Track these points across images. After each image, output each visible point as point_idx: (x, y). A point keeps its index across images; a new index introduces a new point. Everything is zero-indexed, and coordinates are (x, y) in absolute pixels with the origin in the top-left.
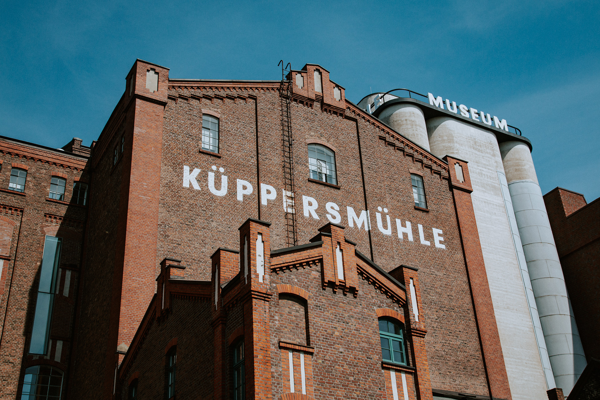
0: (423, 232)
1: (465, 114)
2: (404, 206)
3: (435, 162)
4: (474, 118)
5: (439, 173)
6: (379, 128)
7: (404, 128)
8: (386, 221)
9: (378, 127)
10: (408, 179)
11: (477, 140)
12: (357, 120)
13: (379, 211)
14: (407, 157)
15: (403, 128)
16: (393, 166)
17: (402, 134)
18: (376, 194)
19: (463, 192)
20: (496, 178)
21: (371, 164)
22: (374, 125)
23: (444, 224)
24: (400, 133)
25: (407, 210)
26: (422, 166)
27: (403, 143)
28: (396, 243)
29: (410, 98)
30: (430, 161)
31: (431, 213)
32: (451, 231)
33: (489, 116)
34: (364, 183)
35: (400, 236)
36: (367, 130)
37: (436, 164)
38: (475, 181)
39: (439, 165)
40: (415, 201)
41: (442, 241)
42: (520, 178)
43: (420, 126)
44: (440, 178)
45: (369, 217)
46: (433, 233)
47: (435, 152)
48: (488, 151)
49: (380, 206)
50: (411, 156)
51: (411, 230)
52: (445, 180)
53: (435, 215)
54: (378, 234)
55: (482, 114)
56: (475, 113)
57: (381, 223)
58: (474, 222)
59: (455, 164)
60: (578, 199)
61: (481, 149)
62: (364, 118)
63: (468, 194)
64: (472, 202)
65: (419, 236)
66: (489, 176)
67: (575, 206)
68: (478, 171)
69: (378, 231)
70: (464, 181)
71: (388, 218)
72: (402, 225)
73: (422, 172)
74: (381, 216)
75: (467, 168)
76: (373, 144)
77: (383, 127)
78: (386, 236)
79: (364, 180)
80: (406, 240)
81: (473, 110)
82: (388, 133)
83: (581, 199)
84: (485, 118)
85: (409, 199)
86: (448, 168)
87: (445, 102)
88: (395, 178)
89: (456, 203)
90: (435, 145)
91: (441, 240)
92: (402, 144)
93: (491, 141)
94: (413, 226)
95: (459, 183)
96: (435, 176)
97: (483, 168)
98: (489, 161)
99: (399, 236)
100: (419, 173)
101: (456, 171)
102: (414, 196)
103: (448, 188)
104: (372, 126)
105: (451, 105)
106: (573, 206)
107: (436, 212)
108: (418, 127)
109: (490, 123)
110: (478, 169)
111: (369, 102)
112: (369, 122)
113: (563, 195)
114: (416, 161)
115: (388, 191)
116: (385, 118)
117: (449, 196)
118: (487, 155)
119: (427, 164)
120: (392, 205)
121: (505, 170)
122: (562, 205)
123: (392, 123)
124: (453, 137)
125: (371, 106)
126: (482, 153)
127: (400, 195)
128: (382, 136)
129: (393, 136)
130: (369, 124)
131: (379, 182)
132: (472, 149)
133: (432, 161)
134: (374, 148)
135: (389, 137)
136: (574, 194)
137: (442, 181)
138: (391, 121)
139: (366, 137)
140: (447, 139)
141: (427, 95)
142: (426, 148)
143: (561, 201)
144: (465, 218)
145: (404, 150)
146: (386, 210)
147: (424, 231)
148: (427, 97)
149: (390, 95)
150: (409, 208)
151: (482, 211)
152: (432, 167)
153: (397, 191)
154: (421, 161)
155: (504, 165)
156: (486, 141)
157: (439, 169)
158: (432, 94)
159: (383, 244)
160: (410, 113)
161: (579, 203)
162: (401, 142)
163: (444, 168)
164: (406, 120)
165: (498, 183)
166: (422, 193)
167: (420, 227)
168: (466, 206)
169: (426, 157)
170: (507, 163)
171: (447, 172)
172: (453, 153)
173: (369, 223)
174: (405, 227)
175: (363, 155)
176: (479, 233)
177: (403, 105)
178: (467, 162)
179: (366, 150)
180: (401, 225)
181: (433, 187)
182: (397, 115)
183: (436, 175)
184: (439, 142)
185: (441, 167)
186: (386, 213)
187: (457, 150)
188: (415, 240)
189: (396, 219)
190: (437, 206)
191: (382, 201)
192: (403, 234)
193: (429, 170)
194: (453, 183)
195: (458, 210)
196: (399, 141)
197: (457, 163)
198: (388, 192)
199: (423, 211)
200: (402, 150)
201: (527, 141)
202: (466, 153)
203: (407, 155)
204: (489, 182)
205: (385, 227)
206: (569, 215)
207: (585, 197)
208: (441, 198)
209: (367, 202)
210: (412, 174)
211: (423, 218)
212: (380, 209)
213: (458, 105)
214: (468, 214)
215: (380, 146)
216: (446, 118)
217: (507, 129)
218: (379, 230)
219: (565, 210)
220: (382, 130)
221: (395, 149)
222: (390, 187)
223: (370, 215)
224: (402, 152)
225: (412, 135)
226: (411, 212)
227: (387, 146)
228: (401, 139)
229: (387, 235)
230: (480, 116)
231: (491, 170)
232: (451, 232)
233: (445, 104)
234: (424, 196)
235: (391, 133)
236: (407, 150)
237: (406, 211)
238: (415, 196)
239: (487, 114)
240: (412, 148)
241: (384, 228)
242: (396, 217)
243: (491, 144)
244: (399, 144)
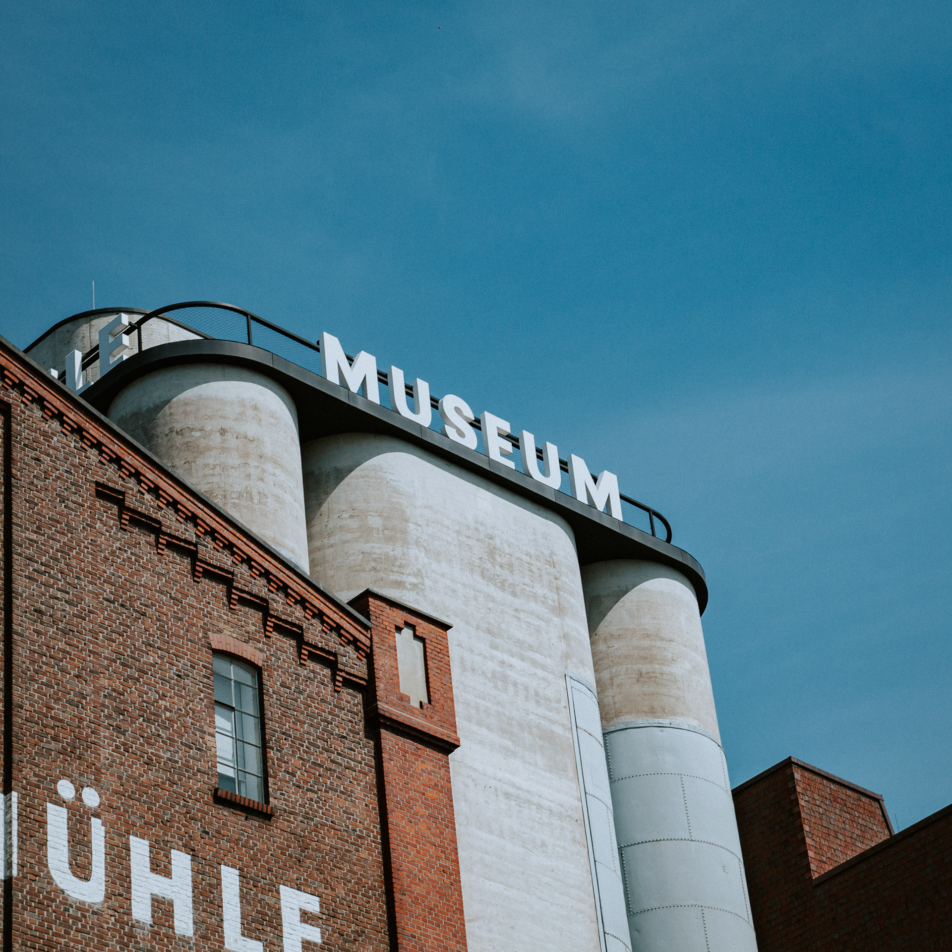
0: (238, 900)
1: (461, 434)
2: (173, 783)
3: (320, 615)
4: (495, 455)
5: (329, 661)
6: (101, 452)
7: (211, 461)
8: (88, 844)
9: (98, 446)
10: (198, 674)
11: (497, 541)
12: (8, 406)
13: (60, 798)
14: (205, 583)
15: (206, 461)
16: (144, 614)
17: (201, 488)
18: (59, 724)
19: (419, 746)
20: (559, 701)
21: (51, 597)
22: (82, 438)
23: (329, 874)
24: (189, 482)
25: (182, 802)
26: (265, 625)
27: (196, 525)
28: (117, 942)
29: (249, 344)
30: (298, 607)
31: (281, 823)
32: (356, 903)
33: (553, 453)
34: (11, 673)
35: (142, 912)
36: (48, 455)
37: (323, 622)
38: (477, 708)
39: (332, 629)
40: (221, 769)
41: (315, 944)
42: (652, 712)
43: (276, 462)
44: (334, 680)
45: (15, 824)
46: (279, 909)
47: (330, 573)
48: (539, 590)
49: (69, 776)
50: (225, 579)
51: (191, 889)
52: (351, 691)
53: (299, 831)
54: (45, 898)
55: (529, 441)
56: (500, 435)
57: (66, 850)
58: (451, 874)
59: (399, 629)
60: (861, 810)
61: (510, 581)
62: (40, 401)
63: (440, 756)
64: (449, 791)
65: (220, 915)
66: (532, 692)
67: (849, 840)
68: (491, 665)
69: (45, 885)
70: (430, 701)
71: (98, 830)
72: (152, 863)
73: (261, 650)
74: (69, 819)
75: (444, 651)
76: (67, 515)
77: (117, 448)
78: (82, 907)
79: (11, 663)
80: (164, 930)
81: (493, 423)
82: (137, 475)
83: (872, 814)
84: (540, 458)
85: (194, 758)
86: (368, 643)
87: (386, 376)
88: (145, 663)
89: (388, 788)
90: (332, 546)
91: (309, 938)
92: (190, 526)
93: (552, 554)
94: (198, 872)
95: (405, 709)
96: (313, 671)
97: (512, 656)
98: (538, 630)
99: (134, 910)
100: (248, 651)
101: (400, 655)
102: (218, 745)
103: (361, 725)
104: (72, 442)
105: (410, 391)
106: (840, 837)
107: (300, 818)
108: (269, 467)
109: (553, 481)
110: (492, 658)
111: (79, 344)
112: (62, 423)
113: (808, 793)
114: (243, 601)
115: (109, 717)
116: (136, 415)
117: (364, 759)
118: (533, 606)
119: (283, 617)
120: (120, 778)
121: (596, 671)
122: (802, 829)
123: (166, 439)
124: (407, 521)
125: (83, 359)
126: (514, 594)
127: (159, 735)
128: (110, 484)
129: (155, 490)
130: (59, 428)
131: (78, 676)
132: (478, 578)
133: (305, 608)
134: (71, 529)
135: (139, 491)
136: (849, 792)
137: (338, 692)
138: (159, 430)
139: (40, 484)
140: (381, 529)
141: (318, 343)
142: (293, 552)
143: (799, 813)
144: (418, 852)
145: (196, 552)
146: (91, 798)
147: (243, 897)
148: (317, 348)
149: (170, 325)
150: (190, 797)
151: (491, 832)
152: (302, 634)
153: (148, 720)
154: (261, 606)
155: (594, 654)
156: (532, 551)
157: (332, 642)
158: (336, 339)
159: (63, 940)
160: (242, 403)
161: (864, 829)
162: (187, 519)
163: (354, 642)
164: (223, 432)
165: (567, 723)
166: (252, 735)
167: (230, 878)
168: (427, 807)
169: (284, 588)
170: (609, 644)
171: (365, 660)
172: (399, 584)
173: (11, 845)
174: (167, 873)
175: (20, 555)
176: (470, 921)
177: (218, 371)
178: (446, 627)
179: (34, 537)
180: (148, 864)
181: (301, 718)
182: (189, 408)
183: (318, 667)
184: (349, 536)
185: (340, 635)
186: (90, 809)
187: (418, 574)
188: (202, 931)
189: (131, 837)
190: (309, 795)
191: (80, 758)
192: (153, 905)
193: (288, 645)
194: (383, 706)
195: (390, 820)
196: (177, 511)
197: (407, 624)
198: (111, 722)
199: (249, 810)
200: (187, 551)
201: (690, 565)
202: (454, 591)
203: (208, 574)
204: (532, 717)
205: (81, 869)
206: (823, 873)
207: (887, 805)
208: (328, 764)
209: (16, 757)
210: (219, 653)
211: (247, 842)
212: (65, 789)
213: (436, 396)
214: (433, 839)
215: (98, 525)
216: (387, 442)
217: (617, 512)
218: (51, 878)
219: (811, 854)
220: (111, 460)
221: (157, 542)
222: (122, 702)
223: (19, 815)
224: (187, 561)
225: (240, 496)
226: (198, 810)
227: (125, 530)
228: (189, 505)
229: (83, 903)
230: (518, 447)
231: (544, 668)
232: (356, 908)
233: (386, 383)
234: (259, 751)
235: (150, 475)
236: (209, 551)
237: (177, 808)
238: (224, 747)
239: (548, 443)
240: (229, 547)
241: (75, 874)
242: (130, 829)
243: (553, 565)
244: (178, 525)
